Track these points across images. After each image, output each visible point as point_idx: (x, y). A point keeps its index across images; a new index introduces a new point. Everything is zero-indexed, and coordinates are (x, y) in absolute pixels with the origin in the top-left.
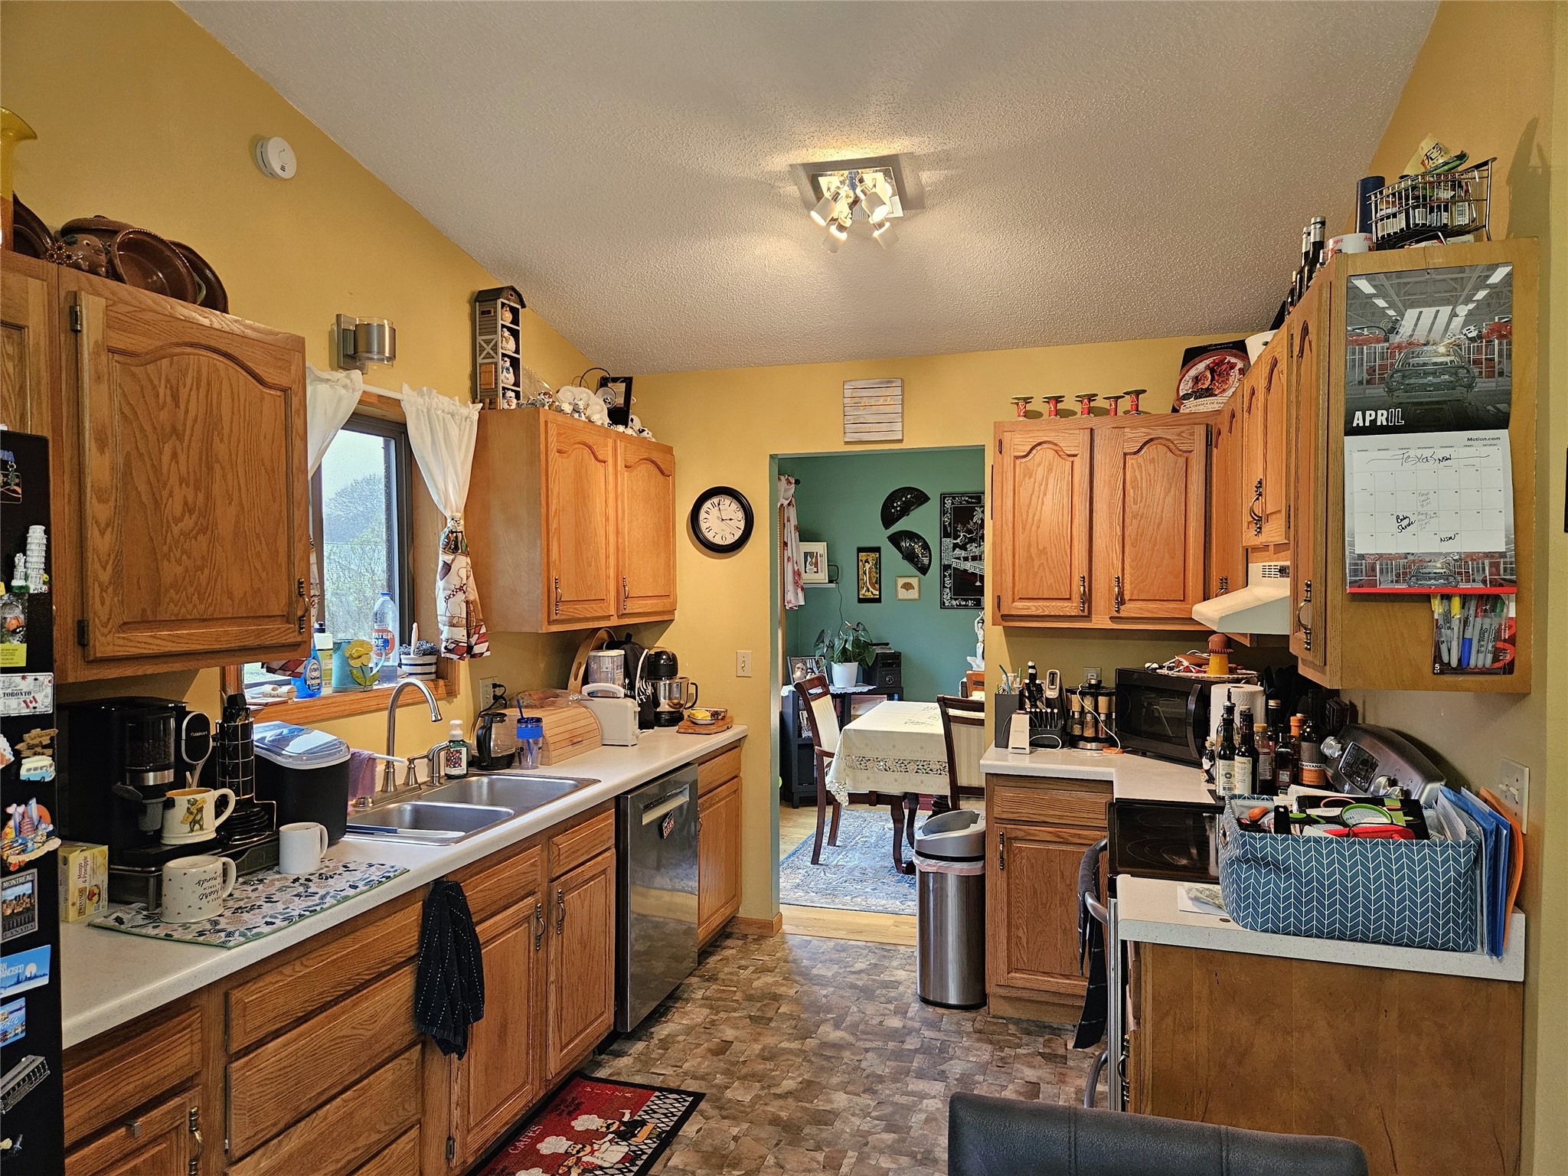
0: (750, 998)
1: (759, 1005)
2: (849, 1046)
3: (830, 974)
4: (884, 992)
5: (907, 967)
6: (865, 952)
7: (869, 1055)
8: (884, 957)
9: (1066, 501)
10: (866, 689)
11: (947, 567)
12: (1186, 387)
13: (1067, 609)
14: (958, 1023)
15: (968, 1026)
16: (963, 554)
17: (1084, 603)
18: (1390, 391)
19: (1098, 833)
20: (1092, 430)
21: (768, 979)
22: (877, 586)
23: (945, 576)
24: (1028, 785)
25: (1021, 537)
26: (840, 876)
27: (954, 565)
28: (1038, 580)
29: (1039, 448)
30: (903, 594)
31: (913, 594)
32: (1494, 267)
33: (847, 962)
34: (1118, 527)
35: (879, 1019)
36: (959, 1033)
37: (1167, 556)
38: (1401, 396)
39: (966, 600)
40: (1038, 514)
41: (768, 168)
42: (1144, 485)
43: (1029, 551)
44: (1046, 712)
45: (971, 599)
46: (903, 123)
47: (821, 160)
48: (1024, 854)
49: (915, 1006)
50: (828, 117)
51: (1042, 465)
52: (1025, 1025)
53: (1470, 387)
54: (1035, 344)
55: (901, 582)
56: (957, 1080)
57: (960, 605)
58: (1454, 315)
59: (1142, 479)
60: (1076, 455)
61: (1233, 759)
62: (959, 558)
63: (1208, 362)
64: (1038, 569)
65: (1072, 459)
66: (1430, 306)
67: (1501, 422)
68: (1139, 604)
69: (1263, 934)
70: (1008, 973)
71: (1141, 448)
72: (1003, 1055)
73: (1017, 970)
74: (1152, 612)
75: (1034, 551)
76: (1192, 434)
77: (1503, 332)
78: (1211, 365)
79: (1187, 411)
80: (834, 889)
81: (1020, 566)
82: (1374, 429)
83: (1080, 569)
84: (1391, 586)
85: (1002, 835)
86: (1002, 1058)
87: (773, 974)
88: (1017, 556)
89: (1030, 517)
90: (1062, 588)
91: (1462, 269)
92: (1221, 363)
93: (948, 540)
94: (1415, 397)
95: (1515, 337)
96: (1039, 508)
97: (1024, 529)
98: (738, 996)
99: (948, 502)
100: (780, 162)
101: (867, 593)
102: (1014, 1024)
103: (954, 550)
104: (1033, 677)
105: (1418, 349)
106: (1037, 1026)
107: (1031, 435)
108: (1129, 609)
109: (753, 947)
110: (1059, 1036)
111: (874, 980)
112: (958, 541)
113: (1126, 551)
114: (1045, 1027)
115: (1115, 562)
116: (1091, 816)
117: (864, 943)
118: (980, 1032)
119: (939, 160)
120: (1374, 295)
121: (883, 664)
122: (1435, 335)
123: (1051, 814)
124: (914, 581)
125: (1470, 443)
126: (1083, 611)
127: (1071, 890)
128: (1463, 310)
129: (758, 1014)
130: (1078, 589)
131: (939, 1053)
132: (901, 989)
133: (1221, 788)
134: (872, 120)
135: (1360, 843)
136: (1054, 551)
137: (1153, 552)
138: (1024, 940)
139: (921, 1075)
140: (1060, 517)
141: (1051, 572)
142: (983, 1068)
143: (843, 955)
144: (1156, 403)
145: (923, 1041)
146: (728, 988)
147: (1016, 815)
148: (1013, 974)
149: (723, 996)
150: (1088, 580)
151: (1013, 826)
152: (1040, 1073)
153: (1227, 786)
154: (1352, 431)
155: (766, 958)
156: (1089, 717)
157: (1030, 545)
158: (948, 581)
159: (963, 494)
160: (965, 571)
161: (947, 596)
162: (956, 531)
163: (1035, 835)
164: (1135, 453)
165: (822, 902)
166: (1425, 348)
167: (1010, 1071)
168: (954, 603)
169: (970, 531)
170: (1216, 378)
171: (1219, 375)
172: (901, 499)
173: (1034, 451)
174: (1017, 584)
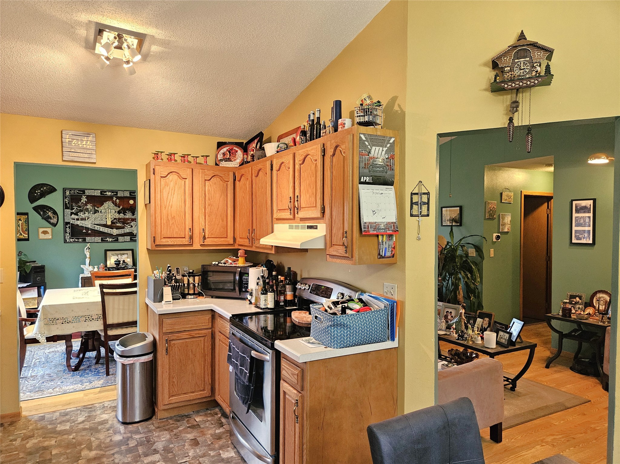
0: (30, 454)
1: (38, 455)
2: (103, 456)
3: (68, 428)
4: (102, 426)
5: (106, 412)
6: (79, 412)
7: (116, 456)
8: (91, 411)
9: (183, 197)
10: (25, 285)
11: (67, 223)
12: (220, 157)
13: (184, 242)
14: (147, 427)
15: (152, 427)
16: (76, 217)
17: (190, 239)
18: (370, 171)
19: (206, 331)
20: (192, 169)
21: (34, 441)
22: (27, 232)
23: (66, 228)
24: (177, 316)
25: (164, 212)
26: (38, 381)
27: (71, 222)
28: (171, 230)
29: (171, 174)
30: (42, 236)
31: (49, 236)
32: (391, 138)
33: (73, 420)
34: (203, 209)
35: (109, 439)
36: (150, 431)
37: (221, 221)
38: (373, 174)
39: (78, 239)
40: (171, 201)
41: (76, 18)
42: (212, 193)
43: (168, 218)
44: (175, 285)
45: (81, 238)
46: (157, 22)
47: (108, 24)
48: (176, 346)
49: (122, 428)
50: (123, 6)
51: (172, 182)
52: (175, 418)
53: (386, 172)
54: (160, 129)
55: (41, 230)
56: (163, 450)
57: (75, 241)
58: (383, 150)
59: (211, 190)
60: (186, 179)
61: (267, 294)
62: (74, 219)
63: (227, 148)
64: (172, 224)
65: (185, 180)
66: (378, 147)
67: (391, 184)
68: (211, 239)
69: (340, 349)
70: (169, 398)
71: (211, 178)
72: (174, 433)
73: (173, 396)
74: (216, 242)
75: (170, 217)
76: (229, 175)
77: (392, 157)
78: (229, 150)
79: (223, 166)
80: (40, 387)
81: (164, 224)
82: (365, 183)
83: (188, 225)
84: (373, 232)
85: (167, 340)
86: (175, 435)
87: (35, 438)
88: (162, 220)
89: (168, 202)
90: (182, 233)
91: (384, 137)
92: (232, 149)
93: (68, 210)
94: (374, 174)
95: (395, 159)
96: (171, 199)
97: (165, 208)
98: (22, 455)
99: (68, 193)
100: (84, 17)
101: (20, 236)
102: (170, 419)
103: (71, 215)
104: (170, 271)
105: (375, 159)
106: (180, 417)
107: (168, 168)
108: (208, 241)
109: (12, 428)
110: (190, 417)
111: (93, 423)
112: (73, 211)
113: (206, 218)
114: (183, 416)
115: (202, 222)
116: (203, 324)
117: (76, 408)
118: (159, 428)
119: (163, 43)
120: (365, 141)
121: (35, 271)
122: (379, 156)
123: (188, 327)
124: (49, 230)
125: (386, 189)
126: (190, 242)
127: (195, 356)
128: (385, 149)
129: (41, 459)
130: (188, 233)
131: (148, 442)
132: (110, 422)
133: (263, 305)
134: (144, 15)
135: (364, 313)
136: (178, 217)
137: (216, 219)
138: (176, 383)
139: (146, 455)
140: (181, 204)
141: (177, 226)
142: (170, 441)
143: (68, 417)
144: (211, 161)
145: (137, 441)
146: (12, 453)
147: (173, 330)
148: (171, 398)
149: (11, 458)
150: (191, 230)
151: (171, 335)
152: (193, 434)
153: (265, 304)
154: (361, 183)
155: (24, 431)
156: (191, 285)
157: (168, 215)
158: (68, 230)
159: (75, 189)
160: (78, 225)
161: (68, 236)
162: (72, 206)
163: (181, 337)
164: (209, 180)
165: (37, 396)
166: (377, 159)
167: (181, 438)
168: (72, 240)
169: (80, 207)
170: (231, 155)
171: (232, 154)
172: (40, 189)
173: (169, 175)
174: (162, 231)
